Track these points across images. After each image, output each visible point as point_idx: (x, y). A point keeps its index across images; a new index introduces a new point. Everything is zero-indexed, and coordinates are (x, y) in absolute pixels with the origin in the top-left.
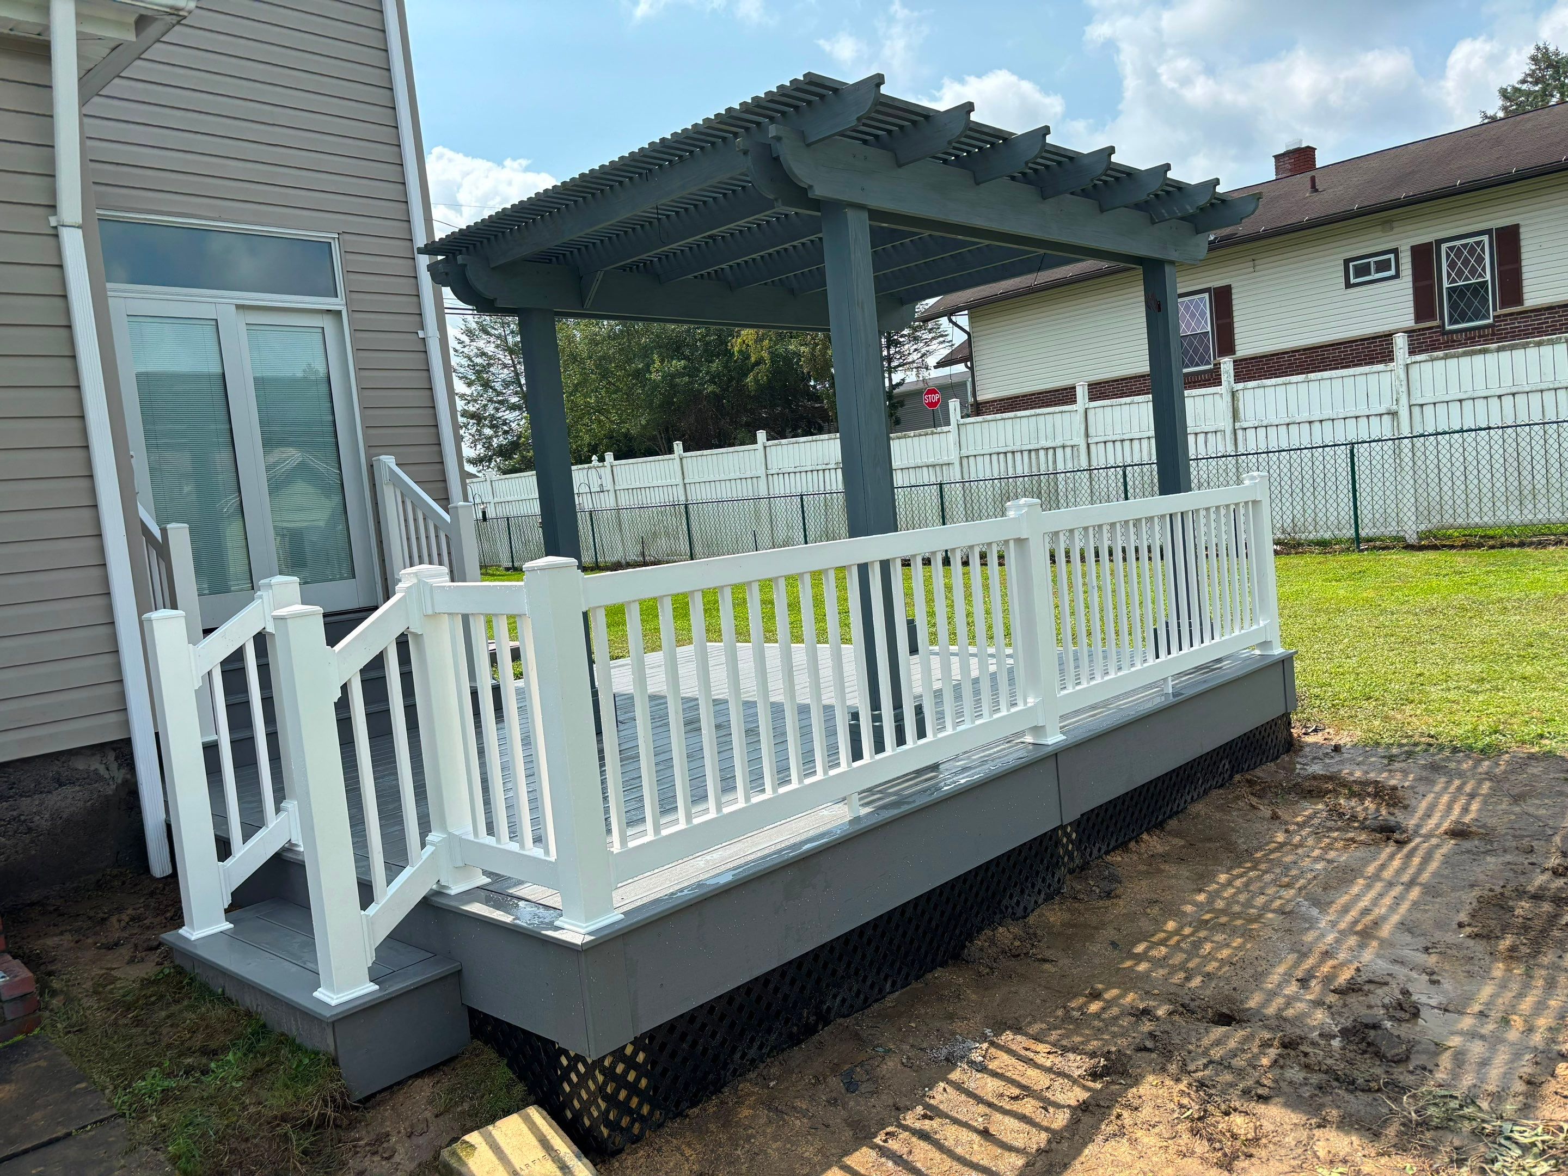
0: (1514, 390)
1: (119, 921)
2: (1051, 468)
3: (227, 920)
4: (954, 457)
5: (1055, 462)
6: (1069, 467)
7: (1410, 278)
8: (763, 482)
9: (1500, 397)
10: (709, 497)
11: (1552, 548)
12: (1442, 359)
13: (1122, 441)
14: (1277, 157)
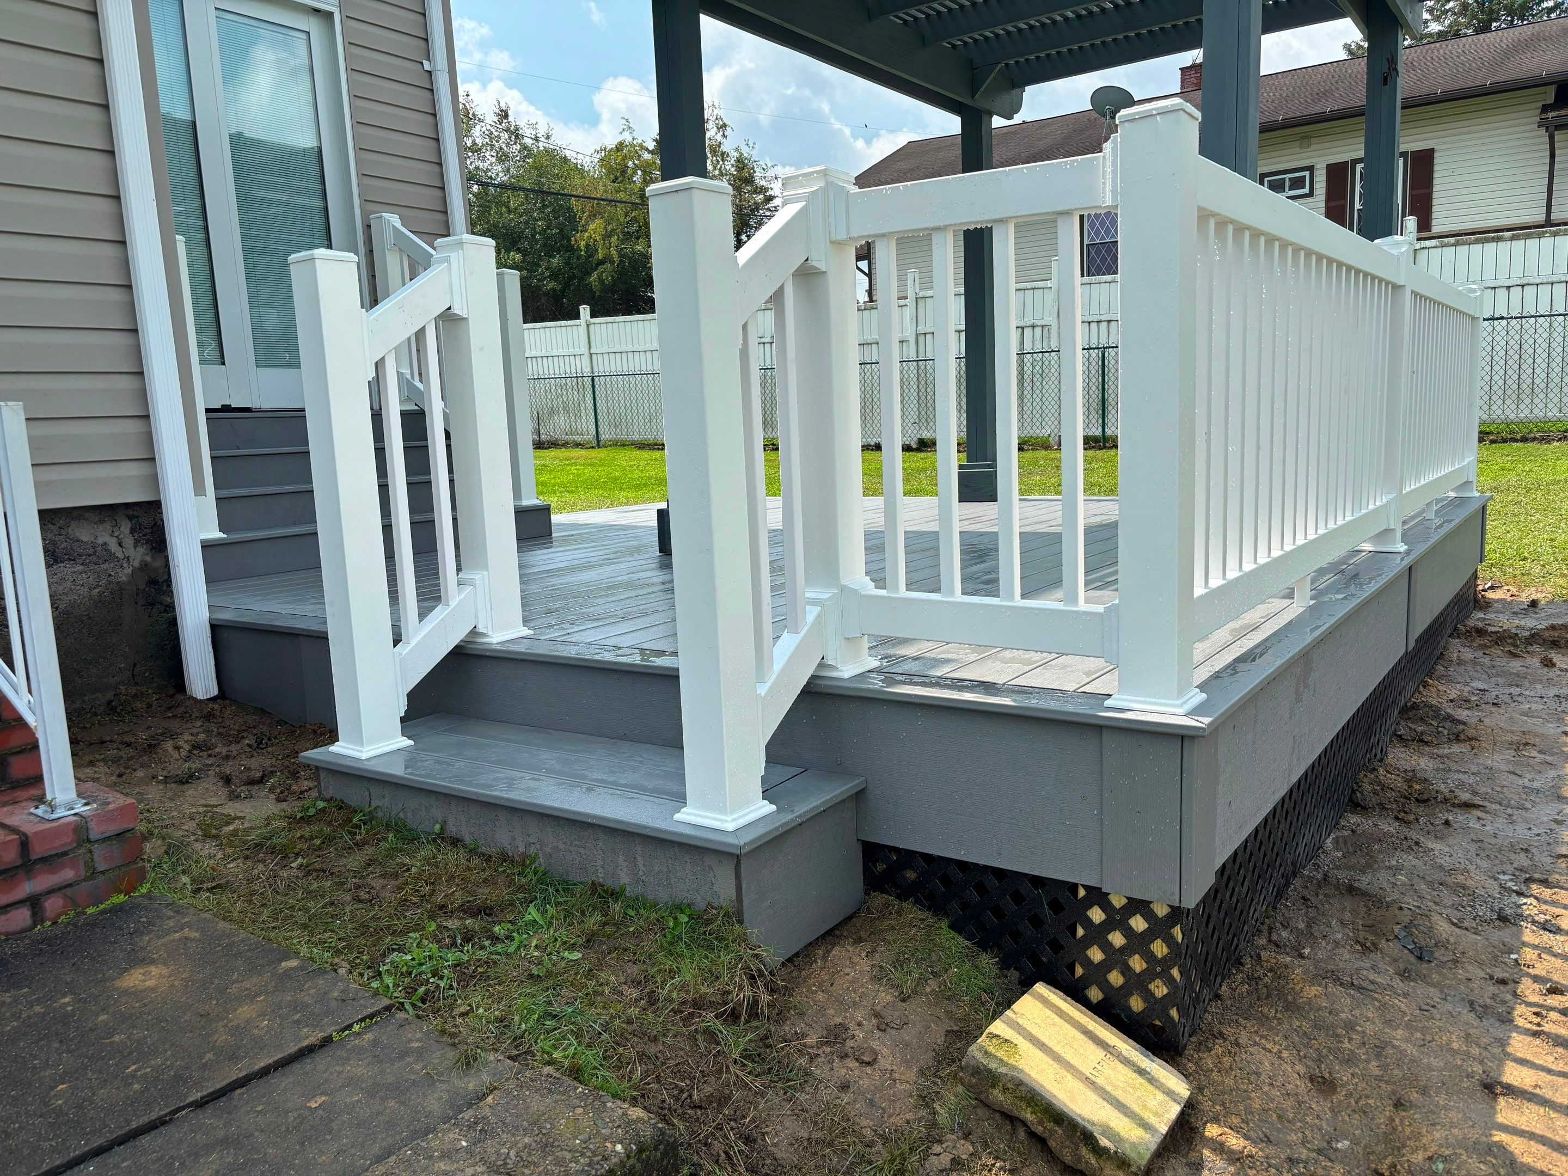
0: (1524, 281)
1: (177, 748)
3: (403, 735)
6: (1038, 347)
7: (1323, 198)
9: (1508, 288)
10: (613, 369)
11: (1555, 443)
12: (1453, 245)
13: (1099, 322)
14: (1183, 70)
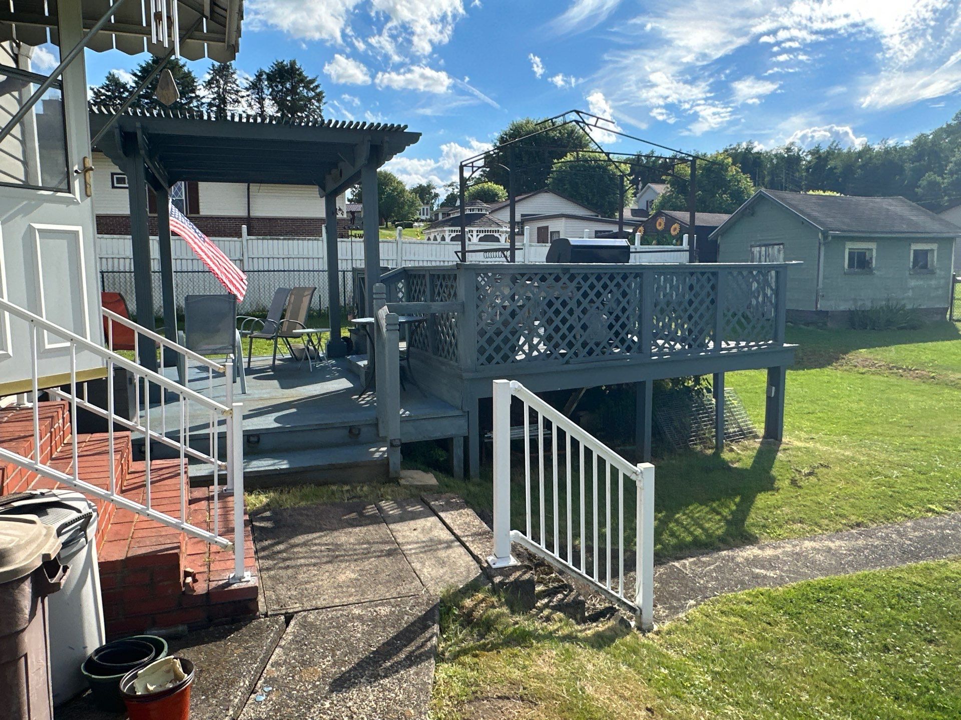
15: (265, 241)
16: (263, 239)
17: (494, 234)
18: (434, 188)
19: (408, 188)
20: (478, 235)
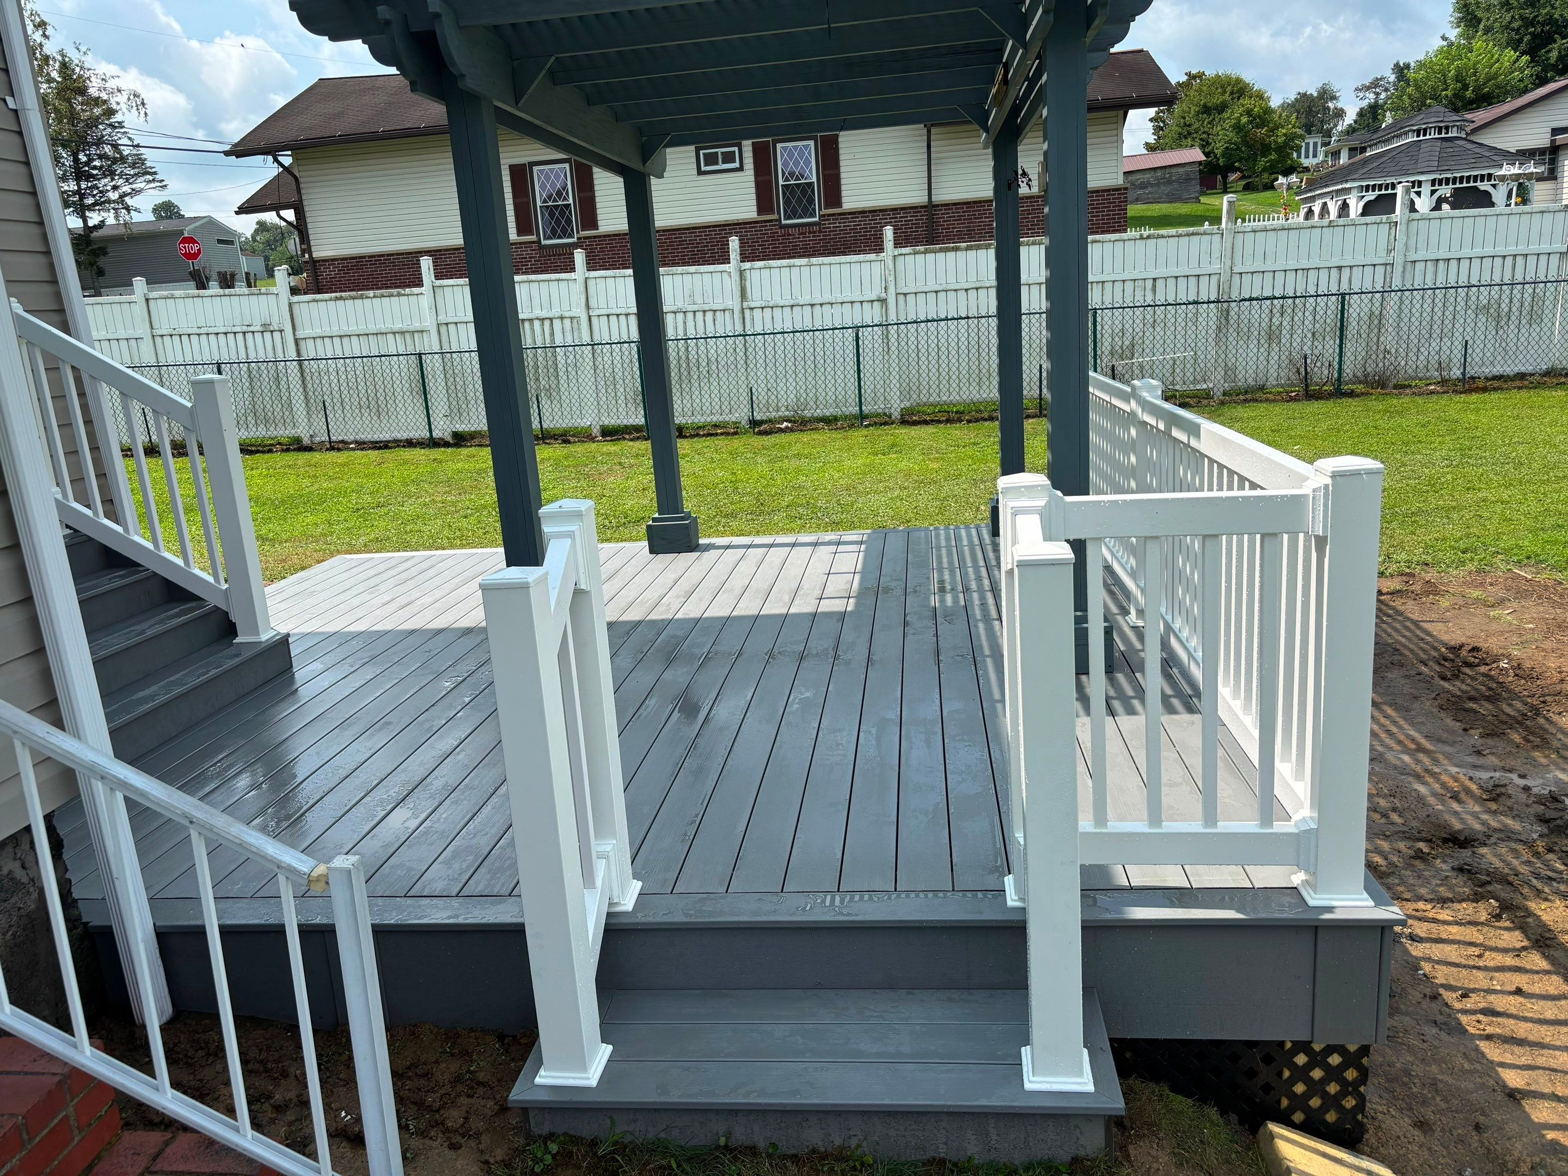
0: (978, 285)
2: (548, 341)
4: (429, 322)
5: (552, 334)
6: (569, 340)
7: (752, 172)
8: (146, 346)
9: (966, 290)
12: (923, 252)
15: (930, 257)
16: (925, 252)
17: (1478, 184)
18: (1334, 98)
19: (1275, 103)
20: (1433, 192)
